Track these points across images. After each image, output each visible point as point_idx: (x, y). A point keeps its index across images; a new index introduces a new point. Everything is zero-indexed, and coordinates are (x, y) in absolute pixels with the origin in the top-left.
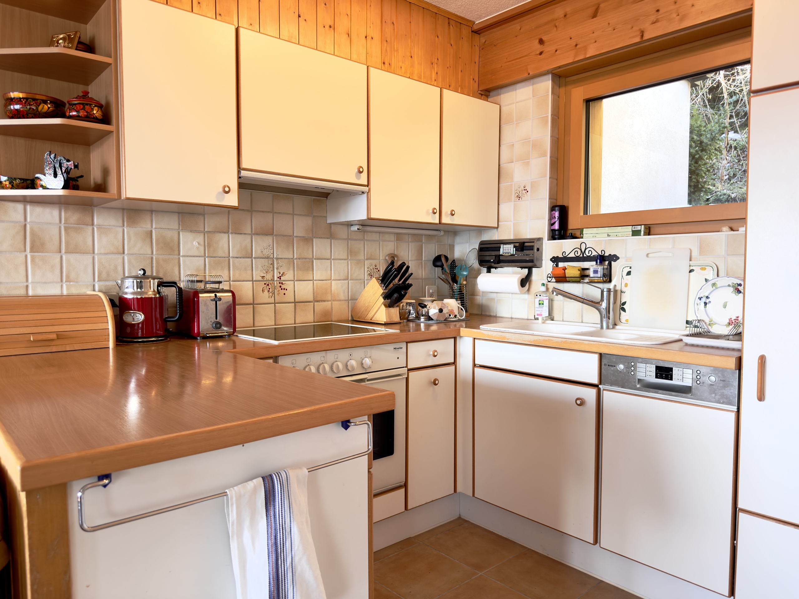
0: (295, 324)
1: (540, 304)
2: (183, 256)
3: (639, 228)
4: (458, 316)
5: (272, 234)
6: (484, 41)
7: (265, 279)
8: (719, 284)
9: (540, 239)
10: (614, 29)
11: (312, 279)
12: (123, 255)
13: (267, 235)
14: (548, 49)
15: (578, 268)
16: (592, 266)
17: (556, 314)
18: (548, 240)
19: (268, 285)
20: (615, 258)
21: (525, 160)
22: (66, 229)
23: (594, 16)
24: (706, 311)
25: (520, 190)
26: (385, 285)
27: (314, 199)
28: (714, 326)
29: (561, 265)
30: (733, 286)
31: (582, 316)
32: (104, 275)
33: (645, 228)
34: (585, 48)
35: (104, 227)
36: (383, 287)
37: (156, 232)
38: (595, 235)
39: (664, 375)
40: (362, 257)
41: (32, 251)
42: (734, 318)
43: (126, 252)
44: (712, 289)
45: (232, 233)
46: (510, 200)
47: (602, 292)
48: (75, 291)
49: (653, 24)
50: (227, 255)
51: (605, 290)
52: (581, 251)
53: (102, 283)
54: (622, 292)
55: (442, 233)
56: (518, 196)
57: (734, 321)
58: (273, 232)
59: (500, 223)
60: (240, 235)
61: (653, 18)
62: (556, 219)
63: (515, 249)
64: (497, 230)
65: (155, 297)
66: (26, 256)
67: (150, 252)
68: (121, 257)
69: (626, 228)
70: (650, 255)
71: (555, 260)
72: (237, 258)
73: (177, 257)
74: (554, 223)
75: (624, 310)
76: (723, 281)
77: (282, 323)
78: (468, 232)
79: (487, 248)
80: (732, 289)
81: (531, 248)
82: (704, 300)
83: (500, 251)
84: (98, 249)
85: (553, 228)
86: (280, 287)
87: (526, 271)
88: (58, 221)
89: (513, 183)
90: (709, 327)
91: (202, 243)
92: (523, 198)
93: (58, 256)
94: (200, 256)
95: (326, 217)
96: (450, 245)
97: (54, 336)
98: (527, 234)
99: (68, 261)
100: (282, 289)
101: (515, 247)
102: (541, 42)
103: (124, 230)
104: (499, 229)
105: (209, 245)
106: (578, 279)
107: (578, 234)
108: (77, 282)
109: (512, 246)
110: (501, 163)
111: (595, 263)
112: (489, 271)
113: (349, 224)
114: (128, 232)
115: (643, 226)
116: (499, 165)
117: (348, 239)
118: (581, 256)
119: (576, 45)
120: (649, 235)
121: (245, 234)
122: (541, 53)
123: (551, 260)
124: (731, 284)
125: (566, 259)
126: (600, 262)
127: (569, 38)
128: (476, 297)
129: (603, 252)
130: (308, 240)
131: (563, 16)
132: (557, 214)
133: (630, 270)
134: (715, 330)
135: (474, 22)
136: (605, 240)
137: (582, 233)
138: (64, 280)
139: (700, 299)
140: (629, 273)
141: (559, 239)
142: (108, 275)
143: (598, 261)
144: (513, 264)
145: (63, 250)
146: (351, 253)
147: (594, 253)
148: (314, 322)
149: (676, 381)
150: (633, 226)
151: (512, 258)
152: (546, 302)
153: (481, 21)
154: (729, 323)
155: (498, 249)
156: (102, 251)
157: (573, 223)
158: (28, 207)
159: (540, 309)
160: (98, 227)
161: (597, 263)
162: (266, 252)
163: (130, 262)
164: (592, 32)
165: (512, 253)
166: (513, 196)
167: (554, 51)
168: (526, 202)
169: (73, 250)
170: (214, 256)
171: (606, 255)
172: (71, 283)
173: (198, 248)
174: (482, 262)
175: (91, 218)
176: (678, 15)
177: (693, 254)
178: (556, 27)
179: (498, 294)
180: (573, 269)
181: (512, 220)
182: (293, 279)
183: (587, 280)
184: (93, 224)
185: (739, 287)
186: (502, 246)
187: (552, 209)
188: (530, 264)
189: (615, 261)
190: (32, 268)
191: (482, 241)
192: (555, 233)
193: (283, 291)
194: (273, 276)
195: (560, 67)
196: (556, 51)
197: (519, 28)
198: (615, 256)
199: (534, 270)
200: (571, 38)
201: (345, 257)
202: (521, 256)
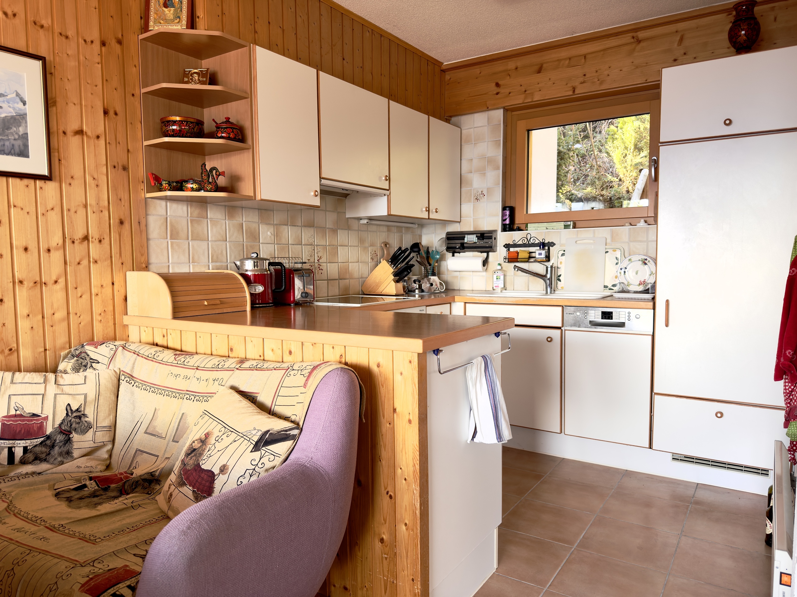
0: (328, 297)
1: (497, 279)
2: (262, 243)
3: (569, 223)
4: (440, 289)
5: (313, 226)
6: (449, 78)
7: (310, 262)
8: (633, 260)
9: (495, 231)
10: (554, 84)
11: (337, 261)
12: (226, 242)
13: (310, 227)
14: (503, 91)
15: (527, 252)
16: (538, 250)
17: (508, 286)
18: (502, 231)
19: (312, 266)
20: (552, 244)
21: (482, 171)
22: (192, 221)
23: (539, 71)
24: (625, 276)
25: (478, 194)
26: (394, 266)
27: (338, 199)
28: (630, 286)
29: (512, 250)
30: (642, 261)
31: (528, 286)
32: (215, 257)
33: (573, 223)
34: (532, 94)
35: (214, 220)
36: (393, 267)
37: (245, 224)
38: (537, 228)
39: (607, 317)
40: (367, 245)
41: (171, 238)
42: (642, 280)
43: (228, 240)
44: (628, 263)
45: (290, 225)
46: (469, 201)
47: (547, 268)
48: (198, 270)
49: (581, 83)
50: (288, 243)
51: (549, 266)
52: (527, 240)
53: (214, 264)
54: (558, 268)
55: (417, 226)
56: (476, 198)
57: (642, 283)
58: (314, 225)
59: (461, 219)
60: (295, 227)
61: (581, 79)
62: (507, 217)
63: (477, 238)
64: (459, 224)
65: (267, 274)
66: (168, 242)
67: (242, 240)
68: (224, 243)
69: (560, 223)
70: (578, 242)
71: (507, 246)
72: (293, 245)
73: (258, 244)
74: (506, 219)
75: (560, 280)
76: (635, 258)
77: (321, 295)
78: (434, 225)
79: (454, 237)
80: (641, 262)
81: (490, 238)
82: (623, 270)
83: (464, 239)
84: (211, 237)
85: (504, 223)
86: (319, 267)
87: (485, 255)
88: (186, 215)
89: (473, 188)
90: (628, 287)
91: (273, 233)
92: (481, 200)
93: (187, 242)
94: (271, 244)
95: (345, 213)
96: (419, 235)
97: (218, 302)
98: (485, 227)
99: (193, 246)
100: (320, 269)
101: (477, 237)
102: (498, 85)
103: (226, 222)
104: (461, 223)
105: (277, 235)
106: (527, 260)
107: (523, 227)
108: (199, 263)
109: (475, 236)
110: (462, 173)
111: (538, 248)
112: (453, 256)
113: (360, 219)
114: (229, 224)
115: (572, 222)
116: (461, 174)
117: (358, 230)
118: (527, 243)
119: (525, 91)
120: (575, 228)
121: (298, 226)
122: (497, 94)
123: (504, 246)
124: (640, 259)
125: (515, 246)
126: (543, 247)
127: (520, 85)
128: (441, 275)
129: (544, 240)
130: (334, 231)
131: (514, 68)
132: (508, 213)
133: (564, 252)
134: (632, 288)
135: (443, 63)
136: (545, 232)
137: (527, 226)
138: (191, 261)
139: (621, 269)
140: (563, 255)
141: (509, 231)
142: (217, 257)
143: (541, 246)
144: (475, 249)
145: (190, 238)
146: (361, 241)
147: (537, 242)
148: (339, 296)
149: (615, 320)
150: (564, 221)
151: (475, 245)
152: (502, 277)
153: (448, 63)
154: (640, 284)
155: (463, 238)
156: (214, 239)
157: (519, 220)
158: (168, 204)
159: (497, 283)
160: (210, 219)
161: (540, 248)
162: (311, 241)
163: (230, 247)
164: (537, 83)
165: (475, 241)
166: (473, 198)
167: (508, 93)
168: (483, 204)
169: (196, 237)
170: (280, 243)
171: (545, 242)
172: (195, 264)
173: (270, 237)
174: (449, 249)
175: (206, 213)
176: (599, 80)
177: (607, 241)
178: (509, 75)
179: (461, 272)
180: (523, 252)
181: (472, 216)
182: (326, 261)
183: (532, 260)
184: (207, 218)
185: (645, 261)
186: (466, 236)
187: (504, 209)
188: (488, 249)
189: (552, 246)
190: (171, 251)
191: (447, 232)
192: (506, 226)
193: (321, 271)
194: (315, 259)
195: (511, 105)
196: (510, 93)
197: (479, 72)
198: (552, 243)
199: (490, 253)
200: (521, 85)
201: (357, 245)
202: (482, 243)
